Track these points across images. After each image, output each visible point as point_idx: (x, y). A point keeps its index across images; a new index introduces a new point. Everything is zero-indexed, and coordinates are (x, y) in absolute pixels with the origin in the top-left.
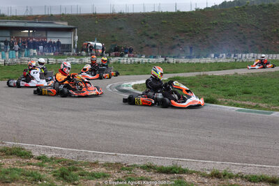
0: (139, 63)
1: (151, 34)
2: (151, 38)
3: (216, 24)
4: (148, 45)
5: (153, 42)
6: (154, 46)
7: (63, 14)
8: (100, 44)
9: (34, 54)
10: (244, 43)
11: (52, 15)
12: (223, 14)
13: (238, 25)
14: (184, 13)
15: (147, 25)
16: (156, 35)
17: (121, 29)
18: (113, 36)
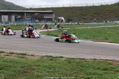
0: (68, 24)
1: (84, 14)
2: (84, 16)
3: (108, 10)
4: (82, 18)
5: (84, 17)
6: (84, 19)
7: (52, 7)
8: (63, 18)
9: (37, 22)
10: (118, 17)
11: (48, 8)
12: (110, 6)
13: (116, 11)
14: (96, 6)
15: (82, 11)
16: (85, 14)
17: (73, 12)
18: (70, 15)
